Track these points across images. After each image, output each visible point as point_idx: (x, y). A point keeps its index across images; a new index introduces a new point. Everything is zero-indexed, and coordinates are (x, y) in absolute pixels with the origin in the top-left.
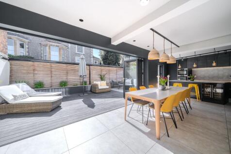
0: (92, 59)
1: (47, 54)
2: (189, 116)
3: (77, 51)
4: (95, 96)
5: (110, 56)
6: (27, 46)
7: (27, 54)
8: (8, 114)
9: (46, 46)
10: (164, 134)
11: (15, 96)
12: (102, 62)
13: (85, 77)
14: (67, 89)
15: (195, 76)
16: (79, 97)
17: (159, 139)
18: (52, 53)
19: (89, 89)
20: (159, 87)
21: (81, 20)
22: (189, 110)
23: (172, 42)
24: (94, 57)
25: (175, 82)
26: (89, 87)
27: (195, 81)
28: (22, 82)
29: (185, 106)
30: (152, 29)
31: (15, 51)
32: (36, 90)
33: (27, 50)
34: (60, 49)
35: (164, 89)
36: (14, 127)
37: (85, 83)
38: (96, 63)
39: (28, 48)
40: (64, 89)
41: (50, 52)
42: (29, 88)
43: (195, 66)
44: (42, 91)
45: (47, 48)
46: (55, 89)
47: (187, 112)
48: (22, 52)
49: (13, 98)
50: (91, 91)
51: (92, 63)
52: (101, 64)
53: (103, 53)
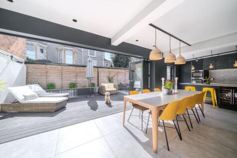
0: (103, 61)
1: (63, 58)
2: (201, 126)
3: (89, 54)
4: (101, 98)
5: (120, 59)
6: (46, 51)
7: (46, 58)
8: (19, 112)
9: (61, 50)
10: (164, 147)
11: (25, 96)
12: (113, 65)
13: (92, 79)
14: (76, 91)
15: (212, 79)
16: (86, 99)
17: (156, 152)
18: (67, 57)
19: (97, 91)
20: (164, 91)
21: (75, 21)
22: (201, 118)
23: (180, 40)
24: (105, 60)
25: (187, 85)
26: (96, 89)
27: (212, 84)
28: (36, 83)
29: (196, 114)
30: (151, 25)
31: (36, 55)
32: (46, 91)
33: (46, 54)
34: (74, 53)
35: (170, 93)
36: (18, 126)
37: (93, 85)
38: (107, 65)
39: (47, 53)
40: (73, 91)
41: (65, 56)
42: (41, 89)
43: (211, 67)
44: (53, 91)
45: (63, 52)
46: (64, 90)
47: (198, 121)
48: (42, 57)
49: (24, 98)
50: (99, 93)
51: (103, 66)
52: (111, 66)
53: (114, 55)
